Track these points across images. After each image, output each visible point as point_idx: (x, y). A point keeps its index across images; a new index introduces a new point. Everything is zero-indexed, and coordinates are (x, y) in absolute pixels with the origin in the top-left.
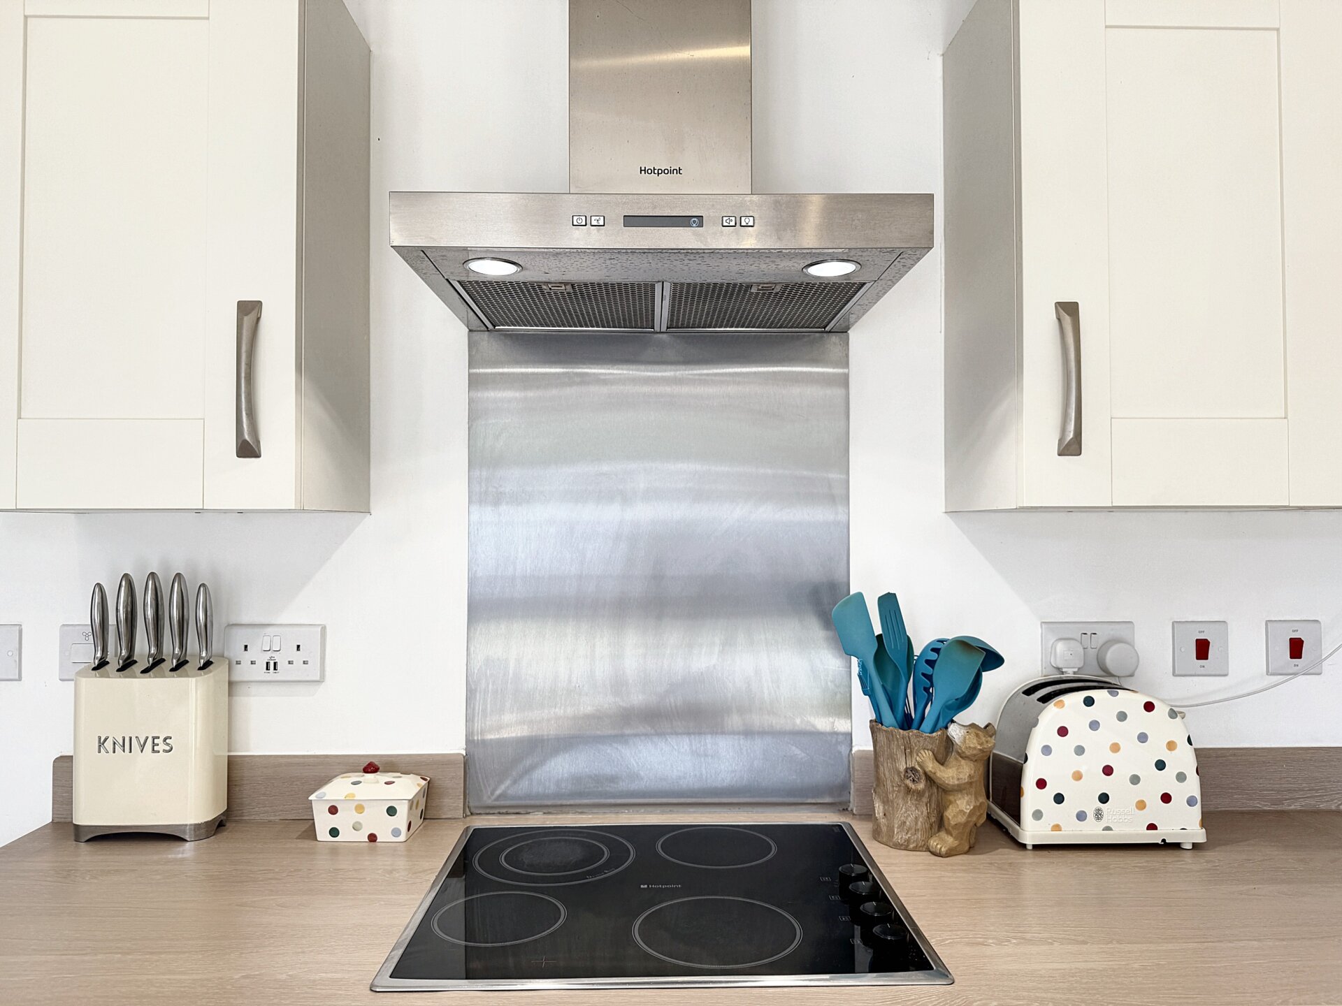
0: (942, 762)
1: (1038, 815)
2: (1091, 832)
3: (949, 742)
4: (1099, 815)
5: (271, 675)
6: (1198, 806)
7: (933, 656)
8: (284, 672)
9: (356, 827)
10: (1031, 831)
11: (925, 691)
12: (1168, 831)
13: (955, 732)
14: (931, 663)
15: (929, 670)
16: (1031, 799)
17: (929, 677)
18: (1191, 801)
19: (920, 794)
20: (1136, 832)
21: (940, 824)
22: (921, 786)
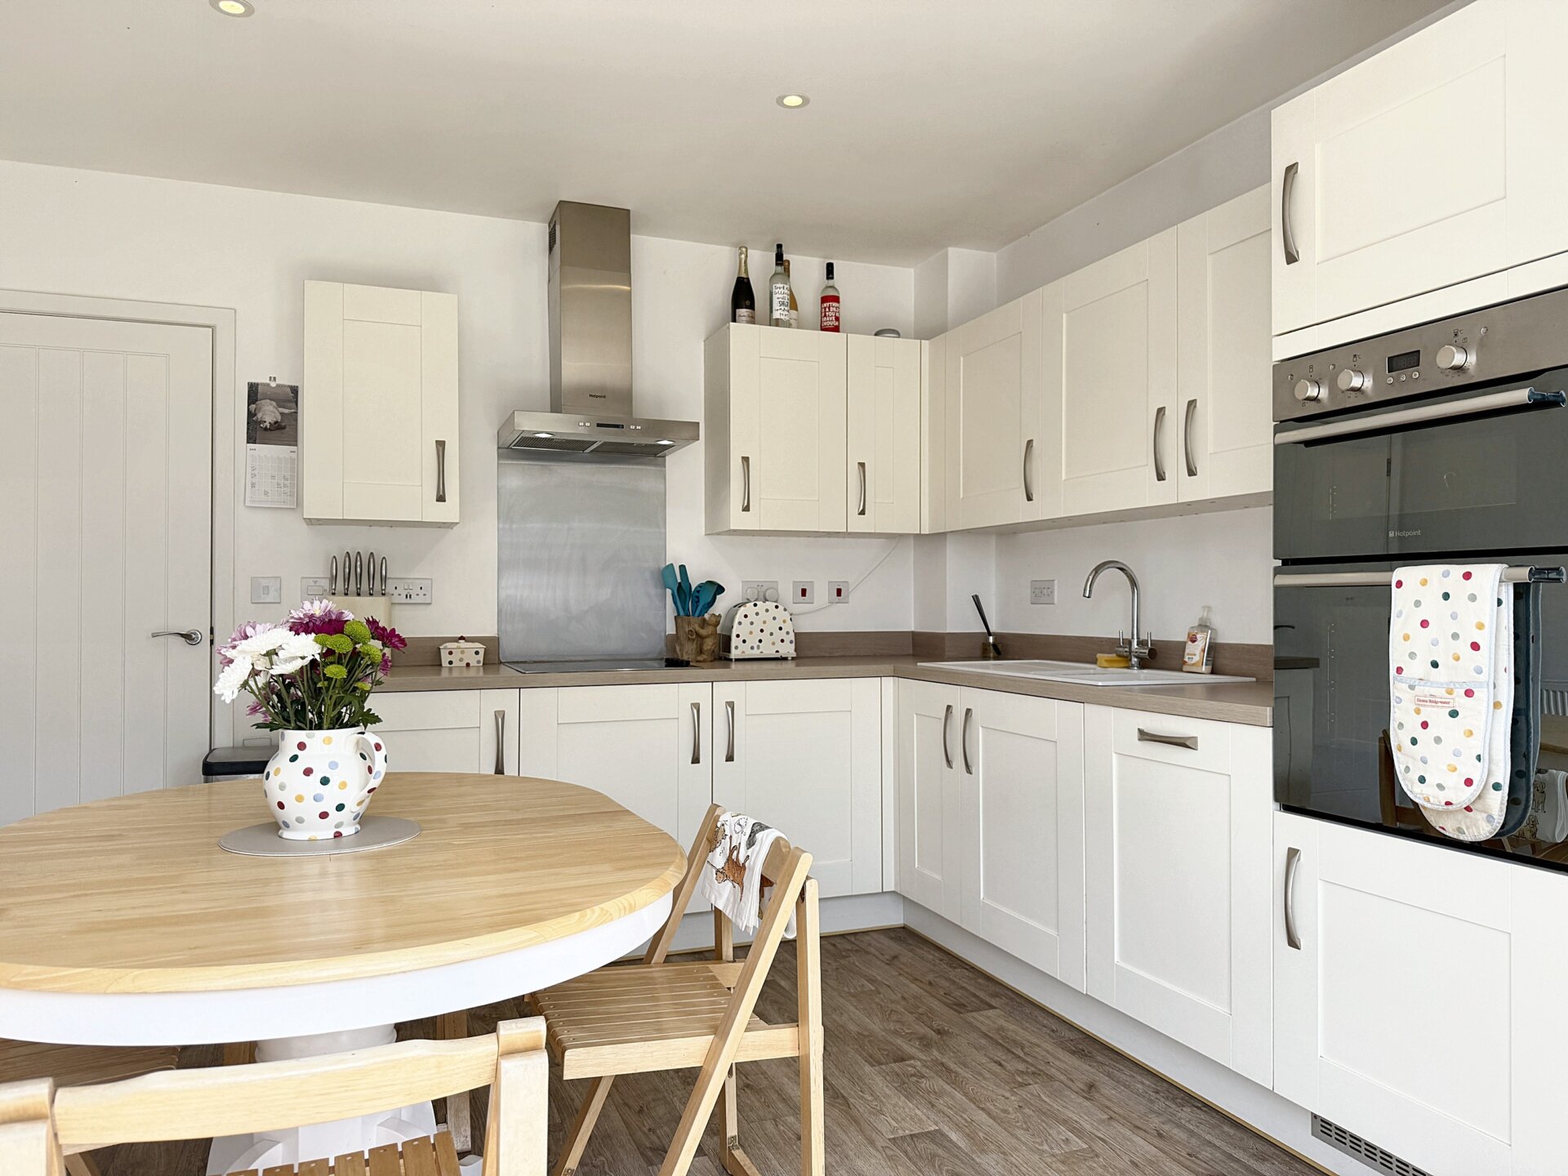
0: (703, 628)
1: (736, 648)
2: (756, 653)
3: (704, 620)
4: (758, 647)
5: (408, 600)
6: (793, 644)
7: (699, 589)
8: (415, 599)
9: (461, 660)
10: (734, 654)
11: (697, 602)
12: (783, 653)
13: (707, 616)
14: (698, 592)
15: (697, 594)
16: (734, 642)
17: (698, 597)
18: (791, 642)
19: (694, 640)
20: (770, 653)
21: (701, 652)
22: (694, 637)
